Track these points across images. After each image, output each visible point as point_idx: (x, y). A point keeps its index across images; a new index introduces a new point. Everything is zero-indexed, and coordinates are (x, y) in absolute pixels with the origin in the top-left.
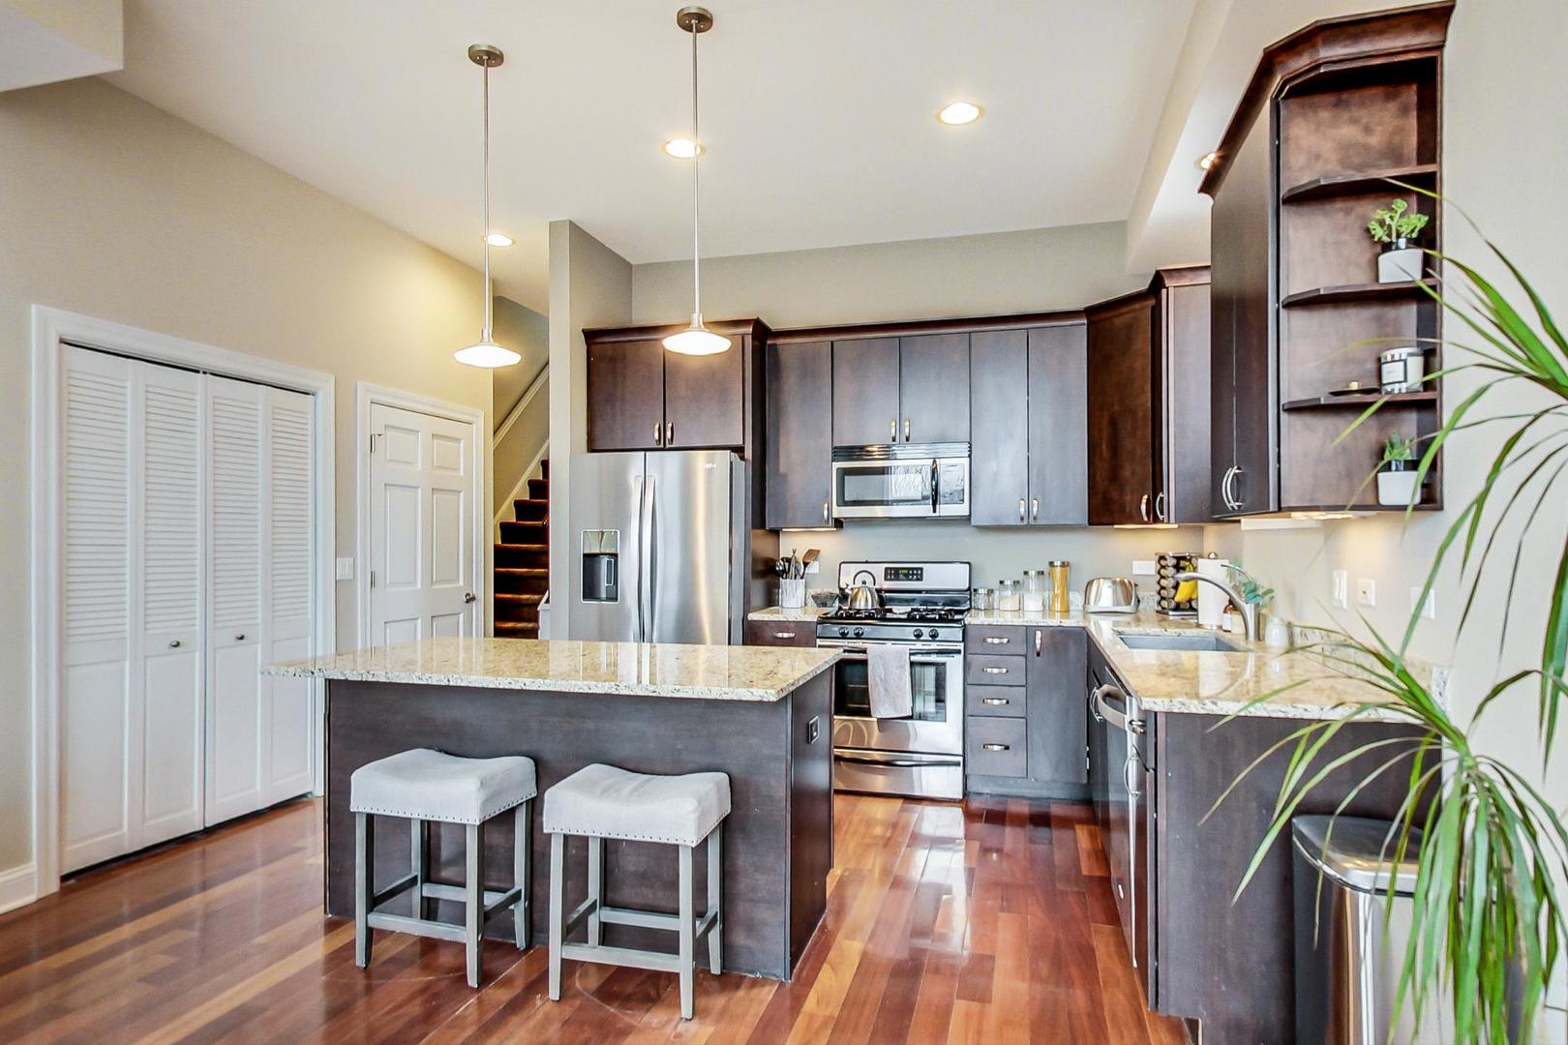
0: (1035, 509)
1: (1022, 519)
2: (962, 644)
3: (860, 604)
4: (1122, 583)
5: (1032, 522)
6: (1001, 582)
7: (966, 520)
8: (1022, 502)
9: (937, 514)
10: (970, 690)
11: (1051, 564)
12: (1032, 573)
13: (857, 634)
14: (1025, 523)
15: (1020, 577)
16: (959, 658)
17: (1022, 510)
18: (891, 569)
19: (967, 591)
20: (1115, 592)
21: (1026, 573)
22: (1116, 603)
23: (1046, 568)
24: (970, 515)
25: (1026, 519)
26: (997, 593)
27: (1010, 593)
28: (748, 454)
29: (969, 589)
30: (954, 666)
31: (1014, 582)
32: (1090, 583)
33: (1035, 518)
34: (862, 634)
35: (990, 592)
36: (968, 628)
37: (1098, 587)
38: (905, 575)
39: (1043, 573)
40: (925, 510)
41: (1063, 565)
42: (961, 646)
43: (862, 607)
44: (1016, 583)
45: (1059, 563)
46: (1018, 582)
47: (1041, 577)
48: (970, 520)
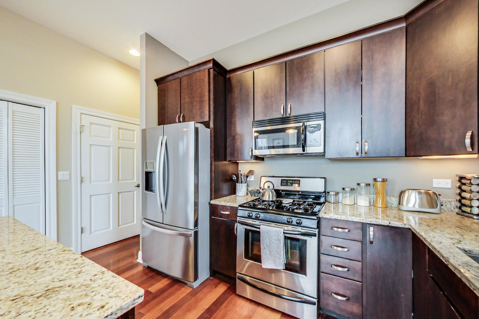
0: (366, 148)
1: (357, 154)
2: (317, 230)
3: (266, 198)
4: (427, 193)
5: (364, 155)
6: (343, 189)
7: (322, 155)
8: (357, 144)
9: (305, 152)
10: (323, 257)
11: (375, 180)
12: (363, 185)
13: (257, 217)
14: (360, 156)
15: (355, 186)
16: (315, 239)
17: (357, 148)
18: (284, 180)
19: (323, 193)
20: (421, 199)
21: (359, 184)
22: (421, 205)
23: (371, 182)
24: (324, 152)
25: (360, 154)
26: (340, 195)
27: (348, 195)
28: (212, 125)
29: (325, 192)
30: (312, 243)
31: (351, 189)
32: (402, 193)
33: (366, 153)
34: (259, 217)
35: (337, 194)
36: (322, 220)
37: (408, 196)
38: (290, 183)
39: (369, 185)
40: (299, 150)
41: (384, 181)
42: (316, 231)
43: (267, 199)
44: (352, 189)
45: (380, 180)
46: (354, 189)
47: (368, 187)
48: (324, 155)
